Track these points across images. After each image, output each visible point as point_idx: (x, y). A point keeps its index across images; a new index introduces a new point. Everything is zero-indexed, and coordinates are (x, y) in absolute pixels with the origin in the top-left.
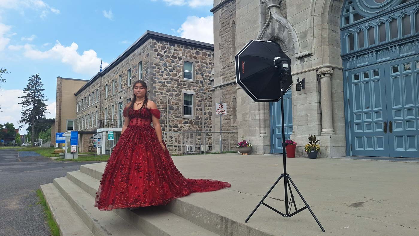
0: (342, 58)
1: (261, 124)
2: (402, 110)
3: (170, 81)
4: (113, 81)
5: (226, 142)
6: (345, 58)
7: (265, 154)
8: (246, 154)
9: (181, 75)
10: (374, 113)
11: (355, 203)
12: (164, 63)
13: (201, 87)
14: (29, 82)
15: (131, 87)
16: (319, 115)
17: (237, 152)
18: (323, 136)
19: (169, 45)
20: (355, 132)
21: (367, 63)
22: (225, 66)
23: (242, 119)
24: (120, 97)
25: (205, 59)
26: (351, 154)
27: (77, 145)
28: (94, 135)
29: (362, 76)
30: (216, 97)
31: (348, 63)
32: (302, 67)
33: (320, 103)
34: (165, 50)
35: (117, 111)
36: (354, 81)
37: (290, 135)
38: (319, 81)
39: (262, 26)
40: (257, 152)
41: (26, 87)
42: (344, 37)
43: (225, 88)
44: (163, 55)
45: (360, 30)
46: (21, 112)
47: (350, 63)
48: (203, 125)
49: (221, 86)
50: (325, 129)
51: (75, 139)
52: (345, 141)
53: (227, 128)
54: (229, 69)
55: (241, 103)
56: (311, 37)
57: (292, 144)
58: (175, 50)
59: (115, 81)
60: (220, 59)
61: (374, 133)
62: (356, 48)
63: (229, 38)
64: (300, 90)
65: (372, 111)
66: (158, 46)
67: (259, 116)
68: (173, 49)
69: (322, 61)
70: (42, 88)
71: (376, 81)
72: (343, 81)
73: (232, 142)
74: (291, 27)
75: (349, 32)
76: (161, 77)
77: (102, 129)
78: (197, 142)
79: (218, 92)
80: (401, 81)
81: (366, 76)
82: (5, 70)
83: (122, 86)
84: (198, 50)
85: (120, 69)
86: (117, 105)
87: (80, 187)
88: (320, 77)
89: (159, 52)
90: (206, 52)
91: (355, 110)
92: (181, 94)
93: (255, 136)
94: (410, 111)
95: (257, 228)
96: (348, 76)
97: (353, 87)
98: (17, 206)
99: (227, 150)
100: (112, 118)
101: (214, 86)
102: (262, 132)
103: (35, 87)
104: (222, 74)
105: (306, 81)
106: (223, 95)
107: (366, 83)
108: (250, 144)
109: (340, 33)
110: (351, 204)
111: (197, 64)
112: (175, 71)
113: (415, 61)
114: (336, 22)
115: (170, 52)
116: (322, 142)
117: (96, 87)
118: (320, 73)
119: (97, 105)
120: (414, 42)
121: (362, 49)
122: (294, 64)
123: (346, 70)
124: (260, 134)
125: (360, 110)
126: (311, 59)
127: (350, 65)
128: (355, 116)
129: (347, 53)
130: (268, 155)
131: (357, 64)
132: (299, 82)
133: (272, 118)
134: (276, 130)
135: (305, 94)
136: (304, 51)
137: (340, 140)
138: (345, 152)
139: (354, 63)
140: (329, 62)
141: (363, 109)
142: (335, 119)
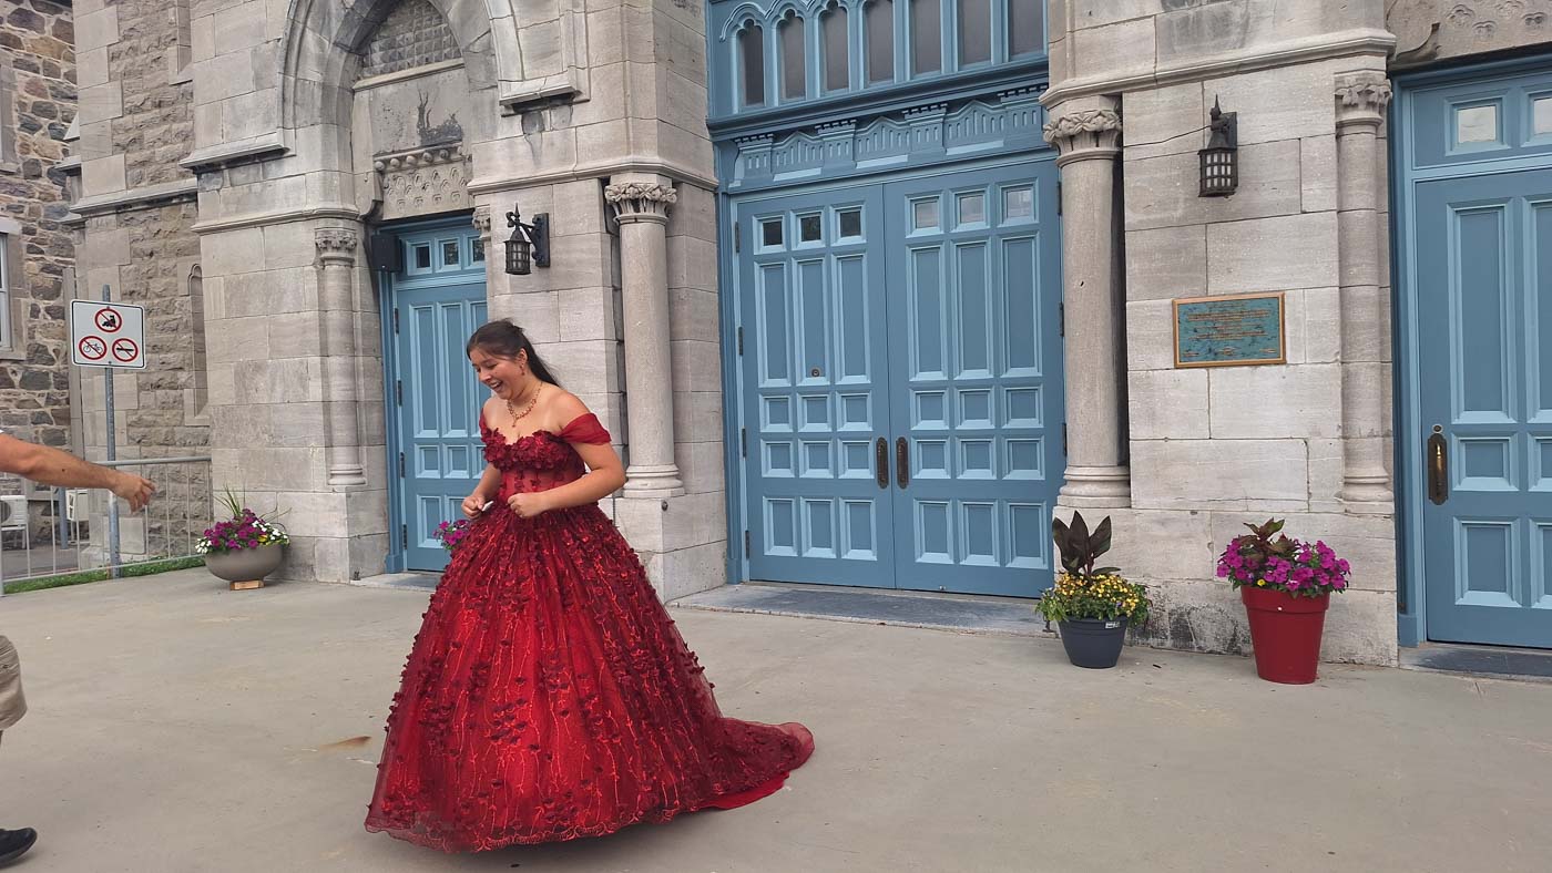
0: (713, 135)
1: (336, 425)
2: (946, 392)
6: (727, 135)
7: (356, 582)
8: (255, 584)
10: (838, 397)
16: (616, 398)
18: (632, 503)
20: (764, 475)
21: (815, 172)
22: (138, 99)
23: (232, 393)
25: (70, 59)
26: (746, 576)
29: (793, 227)
30: (91, 266)
31: (739, 163)
32: (535, 154)
33: (621, 342)
36: (761, 248)
38: (614, 233)
40: (317, 570)
42: (723, 36)
43: (142, 216)
45: (790, 14)
47: (746, 165)
49: (121, 208)
50: (640, 469)
52: (724, 519)
53: (165, 430)
54: (165, 119)
55: (228, 308)
60: (113, 58)
61: (837, 486)
62: (773, 100)
64: (525, 271)
65: (831, 389)
67: (326, 386)
69: (628, 138)
71: (849, 258)
72: (719, 246)
75: (744, 15)
79: (106, 237)
80: (948, 263)
81: (811, 230)
88: (618, 216)
91: (766, 381)
93: (299, 487)
94: (974, 396)
96: (737, 229)
97: (759, 275)
101: (80, 204)
102: (340, 467)
104: (122, 138)
105: (557, 227)
106: (135, 254)
107: (811, 262)
108: (276, 532)
109: (703, 12)
111: (24, 77)
113: (999, 183)
118: (616, 193)
120: (1003, 99)
121: (796, 102)
122: (492, 136)
123: (728, 196)
124: (331, 481)
125: (783, 383)
126: (573, 120)
127: (747, 172)
128: (764, 408)
129: (736, 116)
130: (376, 584)
131: (774, 169)
132: (518, 229)
133: (395, 394)
134: (419, 456)
135: (548, 291)
136: (542, 72)
137: (704, 516)
138: (723, 567)
139: (761, 163)
140: (659, 147)
141: (798, 379)
142: (686, 420)
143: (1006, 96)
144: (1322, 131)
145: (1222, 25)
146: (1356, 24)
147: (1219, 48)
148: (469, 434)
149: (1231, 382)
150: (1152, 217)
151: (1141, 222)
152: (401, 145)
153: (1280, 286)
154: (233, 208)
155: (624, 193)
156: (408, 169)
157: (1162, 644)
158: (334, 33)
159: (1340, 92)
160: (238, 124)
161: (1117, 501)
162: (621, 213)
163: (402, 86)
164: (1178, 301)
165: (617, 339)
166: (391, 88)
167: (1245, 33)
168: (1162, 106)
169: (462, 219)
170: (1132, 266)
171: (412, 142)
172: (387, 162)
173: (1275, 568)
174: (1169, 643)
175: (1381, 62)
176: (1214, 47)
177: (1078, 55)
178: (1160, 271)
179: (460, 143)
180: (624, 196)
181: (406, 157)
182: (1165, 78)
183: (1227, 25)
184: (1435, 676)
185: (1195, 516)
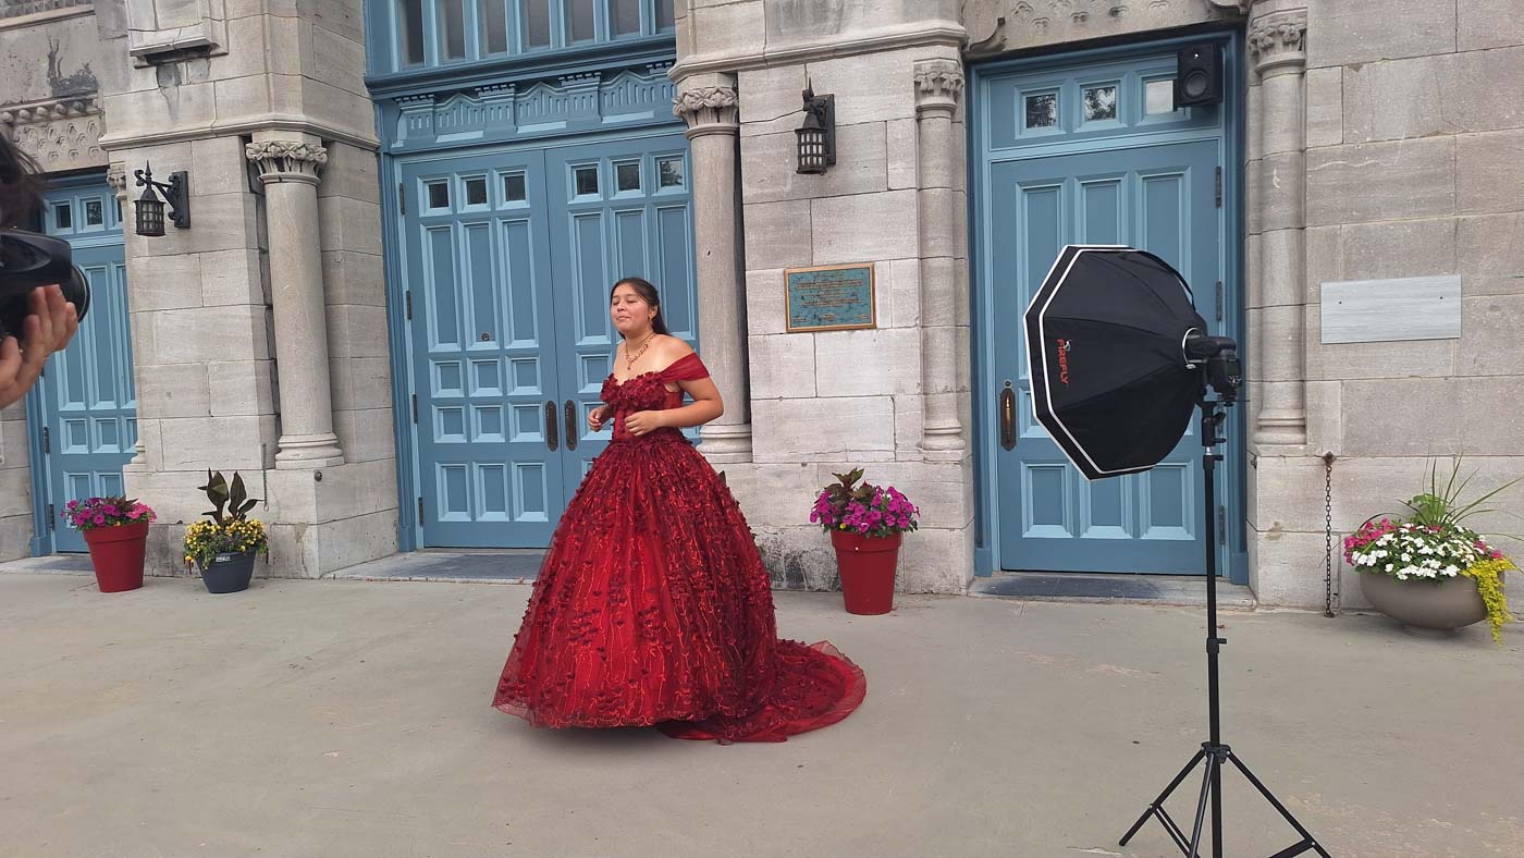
0: (372, 94)
6: (387, 93)
10: (508, 361)
16: (266, 365)
18: (283, 475)
20: (437, 441)
21: (476, 135)
26: (420, 543)
29: (459, 190)
31: (402, 123)
32: (172, 108)
33: (270, 307)
36: (426, 210)
37: (125, 467)
38: (258, 192)
47: (409, 124)
50: (291, 439)
52: (395, 486)
57: (122, 518)
61: (509, 449)
62: (431, 59)
64: (158, 231)
65: (501, 353)
69: (269, 95)
71: (515, 222)
72: (383, 208)
80: (608, 226)
81: (477, 192)
88: (262, 175)
96: (402, 190)
97: (426, 238)
105: (196, 186)
107: (477, 225)
113: (653, 153)
116: (279, 502)
118: (257, 152)
120: (651, 71)
121: (455, 64)
122: (125, 87)
123: (392, 156)
125: (453, 347)
126: (211, 74)
127: (409, 132)
128: (435, 372)
129: (396, 74)
130: (13, 569)
131: (437, 131)
132: (149, 188)
134: (65, 430)
135: (189, 254)
136: (180, 22)
137: (369, 484)
138: (394, 534)
139: (424, 123)
140: (305, 104)
141: (468, 343)
142: (347, 388)
143: (655, 68)
144: (904, 114)
145: (821, 12)
146: (931, 17)
147: (820, 32)
148: (118, 406)
149: (833, 345)
150: (766, 191)
151: (755, 195)
152: (30, 95)
153: (873, 258)
155: (266, 151)
156: (38, 121)
157: (779, 586)
159: (918, 79)
161: (741, 457)
162: (264, 172)
163: (29, 31)
164: (788, 271)
165: (266, 304)
166: (17, 33)
167: (840, 19)
168: (772, 85)
169: (95, 176)
170: (750, 237)
171: (43, 92)
172: (15, 113)
173: (853, 512)
174: (784, 584)
175: (954, 52)
176: (814, 32)
177: (699, 32)
178: (773, 242)
179: (95, 95)
180: (265, 155)
181: (36, 108)
182: (774, 59)
183: (825, 11)
184: (996, 601)
185: (806, 468)
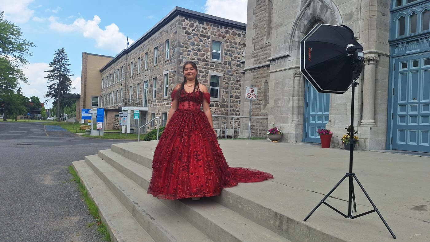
0: (389, 44)
1: (294, 111)
3: (197, 61)
4: (139, 58)
5: (254, 127)
6: (393, 43)
7: (296, 143)
8: (277, 142)
9: (209, 56)
10: (421, 105)
11: (416, 206)
12: (192, 42)
13: (228, 68)
14: (55, 56)
15: (157, 65)
16: (360, 104)
17: (265, 139)
18: (362, 128)
19: (197, 22)
20: (398, 124)
21: (418, 50)
22: (257, 47)
23: (274, 104)
24: (146, 76)
25: (234, 39)
26: (391, 148)
27: (103, 122)
28: (120, 113)
29: (411, 64)
30: (246, 81)
31: (396, 50)
33: (362, 92)
34: (193, 28)
35: (143, 91)
36: (401, 69)
37: (326, 125)
39: (302, 6)
40: (288, 140)
41: (52, 62)
42: (394, 20)
43: (256, 71)
44: (191, 33)
45: (414, 14)
46: (47, 86)
47: (398, 49)
48: (229, 109)
49: (252, 69)
50: (365, 120)
51: (101, 117)
52: (386, 134)
53: (257, 113)
54: (262, 51)
55: (274, 87)
56: (358, 19)
57: (328, 134)
58: (204, 28)
59: (141, 59)
60: (253, 40)
61: (419, 127)
62: (407, 34)
63: (264, 17)
65: (419, 103)
66: (186, 24)
67: (293, 103)
68: (202, 27)
69: (368, 46)
70: (67, 63)
71: (427, 71)
72: (389, 69)
73: (261, 128)
74: (335, 8)
75: (401, 15)
76: (188, 56)
77: (128, 107)
78: (222, 126)
79: (249, 75)
81: (416, 64)
82: (32, 43)
83: (148, 64)
84: (227, 29)
85: (146, 47)
86: (143, 83)
87: (113, 166)
89: (187, 30)
90: (236, 32)
91: (400, 101)
92: (208, 75)
93: (286, 123)
95: (319, 229)
96: (395, 65)
97: (400, 76)
98: (51, 182)
99: (255, 135)
100: (137, 97)
101: (244, 69)
102: (295, 119)
103: (61, 62)
104: (254, 55)
106: (254, 78)
107: (415, 72)
108: (281, 132)
109: (389, 16)
110: (412, 207)
111: (226, 44)
112: (203, 51)
114: (386, 4)
115: (198, 30)
116: (360, 134)
117: (122, 65)
119: (122, 83)
121: (414, 34)
123: (393, 57)
124: (293, 122)
125: (405, 102)
127: (398, 51)
128: (399, 108)
129: (397, 38)
130: (301, 144)
131: (406, 50)
133: (307, 105)
134: (311, 118)
137: (380, 133)
138: (385, 145)
139: (403, 49)
140: (376, 47)
141: (409, 100)
142: (378, 109)
154: (277, 67)
158: (302, 30)
160: (280, 51)
162: (365, 63)
180: (366, 59)
